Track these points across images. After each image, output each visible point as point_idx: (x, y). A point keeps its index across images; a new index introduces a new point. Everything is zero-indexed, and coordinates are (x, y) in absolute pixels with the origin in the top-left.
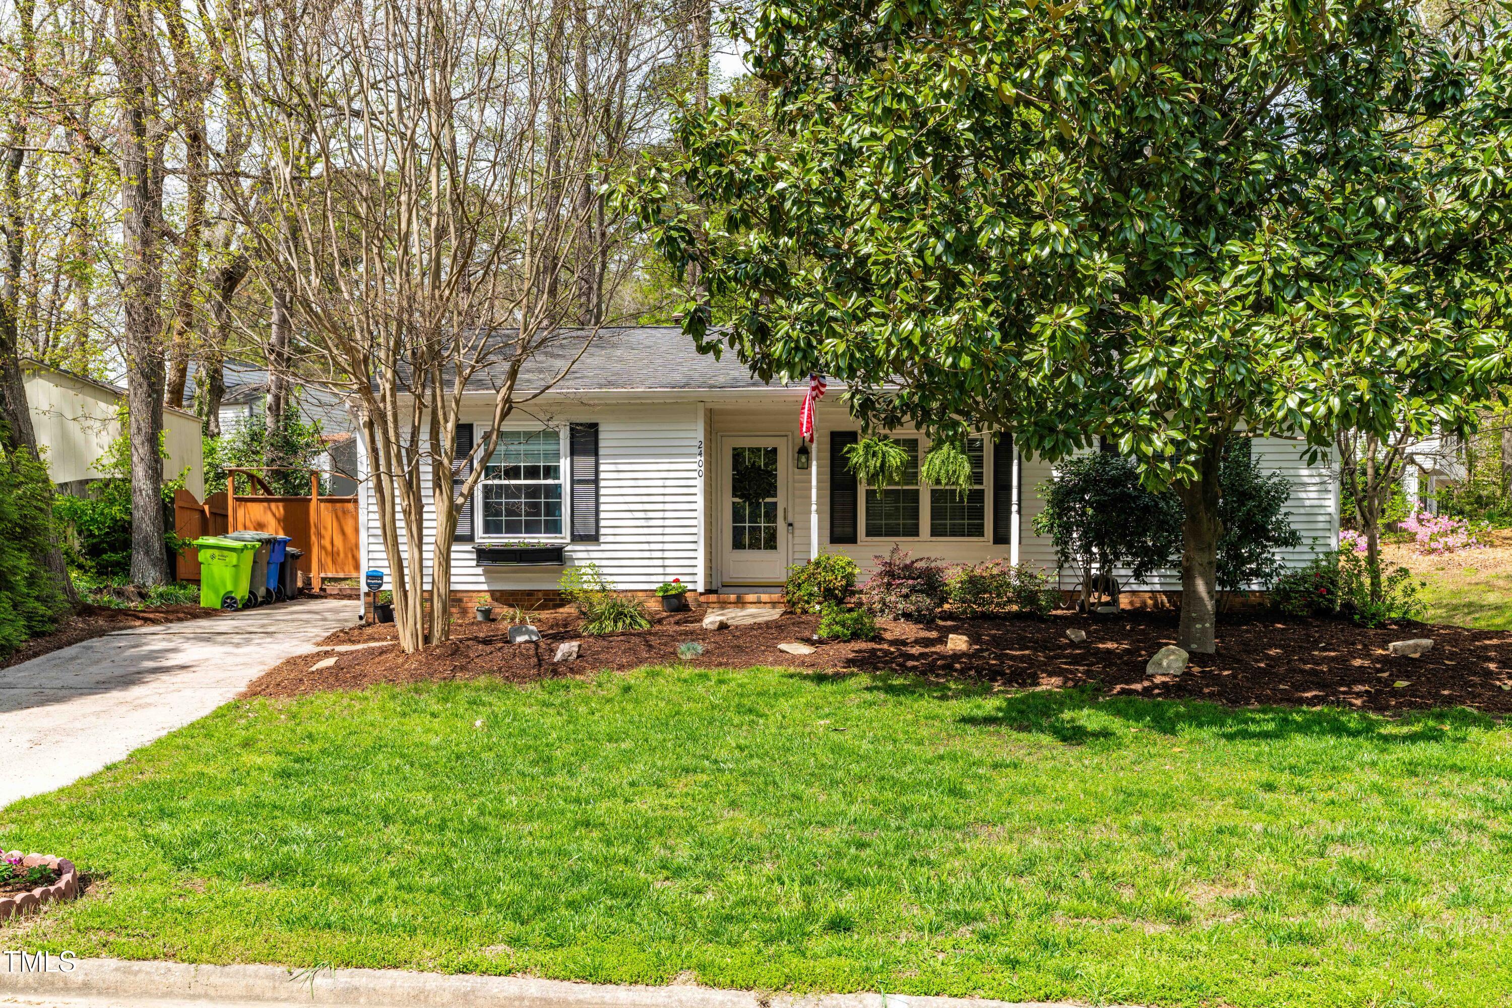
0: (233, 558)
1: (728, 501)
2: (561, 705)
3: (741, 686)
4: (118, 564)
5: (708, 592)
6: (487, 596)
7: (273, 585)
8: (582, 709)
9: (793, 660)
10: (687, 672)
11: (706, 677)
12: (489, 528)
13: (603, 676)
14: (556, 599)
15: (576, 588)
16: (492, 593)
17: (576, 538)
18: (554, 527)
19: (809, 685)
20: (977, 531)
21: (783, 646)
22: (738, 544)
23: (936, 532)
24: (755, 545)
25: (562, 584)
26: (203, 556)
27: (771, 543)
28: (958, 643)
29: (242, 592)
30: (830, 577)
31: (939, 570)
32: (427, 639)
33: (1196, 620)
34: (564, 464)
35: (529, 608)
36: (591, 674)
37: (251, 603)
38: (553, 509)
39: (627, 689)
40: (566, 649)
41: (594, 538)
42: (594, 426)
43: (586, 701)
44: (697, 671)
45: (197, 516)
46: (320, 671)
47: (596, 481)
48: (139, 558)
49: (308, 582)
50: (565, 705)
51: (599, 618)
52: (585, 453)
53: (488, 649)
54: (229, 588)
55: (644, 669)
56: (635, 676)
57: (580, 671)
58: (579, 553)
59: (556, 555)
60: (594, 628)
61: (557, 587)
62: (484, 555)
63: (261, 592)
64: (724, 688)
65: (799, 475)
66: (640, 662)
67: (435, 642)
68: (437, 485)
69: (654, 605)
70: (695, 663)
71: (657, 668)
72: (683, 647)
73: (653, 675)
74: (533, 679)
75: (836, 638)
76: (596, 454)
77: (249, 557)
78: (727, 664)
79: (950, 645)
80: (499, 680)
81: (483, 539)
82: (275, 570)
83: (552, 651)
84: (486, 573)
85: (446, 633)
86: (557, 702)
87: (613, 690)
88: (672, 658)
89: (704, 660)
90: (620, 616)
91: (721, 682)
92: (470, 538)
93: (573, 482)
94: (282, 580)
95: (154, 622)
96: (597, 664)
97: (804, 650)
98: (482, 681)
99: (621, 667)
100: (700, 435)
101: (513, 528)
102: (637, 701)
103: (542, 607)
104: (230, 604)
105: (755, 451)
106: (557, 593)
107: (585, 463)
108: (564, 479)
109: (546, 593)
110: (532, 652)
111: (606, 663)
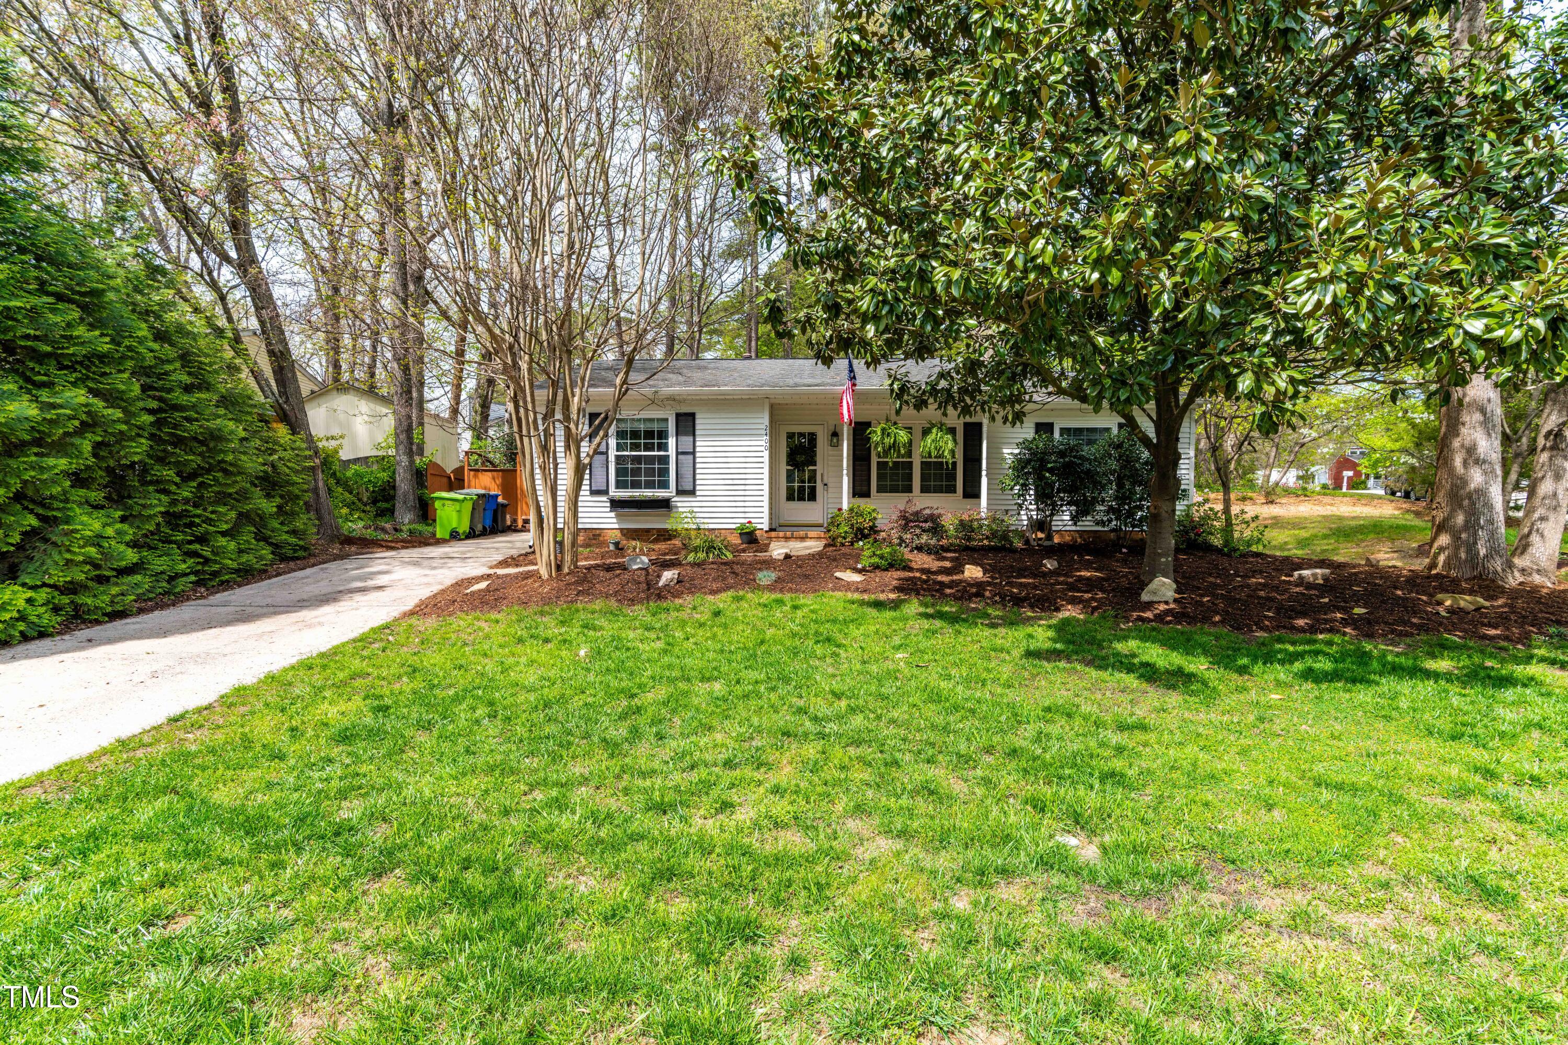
0: (457, 506)
1: (784, 468)
2: (661, 629)
3: (813, 611)
4: (387, 510)
5: (771, 530)
6: (618, 533)
7: (488, 523)
8: (679, 634)
9: (848, 586)
10: (767, 597)
11: (780, 602)
12: (620, 485)
13: (697, 599)
14: (665, 535)
15: (679, 527)
16: (621, 530)
17: (680, 492)
18: (664, 485)
19: (873, 612)
20: (951, 489)
21: (838, 574)
22: (790, 498)
23: (925, 489)
24: (801, 499)
25: (669, 525)
26: (437, 504)
27: (812, 497)
28: (973, 572)
29: (464, 527)
30: (860, 520)
31: (940, 516)
32: (559, 568)
33: (1161, 555)
34: (672, 442)
35: (647, 541)
36: (689, 598)
37: (472, 535)
38: (664, 472)
39: (717, 614)
40: (668, 575)
41: (692, 493)
42: (692, 416)
43: (683, 624)
44: (773, 596)
45: (445, 480)
46: (473, 593)
47: (693, 453)
48: (399, 505)
49: (515, 521)
50: (665, 628)
51: (696, 550)
52: (686, 434)
53: (608, 575)
54: (454, 525)
55: (730, 593)
56: (723, 600)
57: (677, 595)
58: (682, 504)
59: (665, 504)
60: (691, 557)
61: (668, 526)
62: (616, 504)
63: (479, 527)
64: (799, 613)
65: (831, 451)
66: (728, 588)
67: (566, 570)
68: (567, 447)
69: (736, 540)
70: (771, 588)
71: (741, 593)
72: (760, 575)
73: (739, 599)
74: (641, 602)
75: (876, 567)
76: (694, 435)
77: (468, 506)
78: (797, 591)
79: (967, 574)
80: (613, 603)
81: (614, 492)
82: (489, 514)
83: (659, 576)
84: (617, 516)
85: (574, 562)
86: (658, 625)
87: (705, 617)
88: (751, 584)
89: (777, 586)
90: (711, 548)
91: (795, 607)
92: (605, 492)
93: (678, 453)
94: (495, 520)
95: (392, 548)
96: (692, 590)
97: (856, 578)
98: (598, 605)
99: (714, 592)
100: (766, 421)
101: (636, 485)
102: (725, 626)
103: (656, 541)
104: (455, 536)
105: (801, 435)
106: (666, 530)
107: (686, 440)
108: (672, 452)
109: (659, 530)
110: (642, 579)
111: (700, 589)
